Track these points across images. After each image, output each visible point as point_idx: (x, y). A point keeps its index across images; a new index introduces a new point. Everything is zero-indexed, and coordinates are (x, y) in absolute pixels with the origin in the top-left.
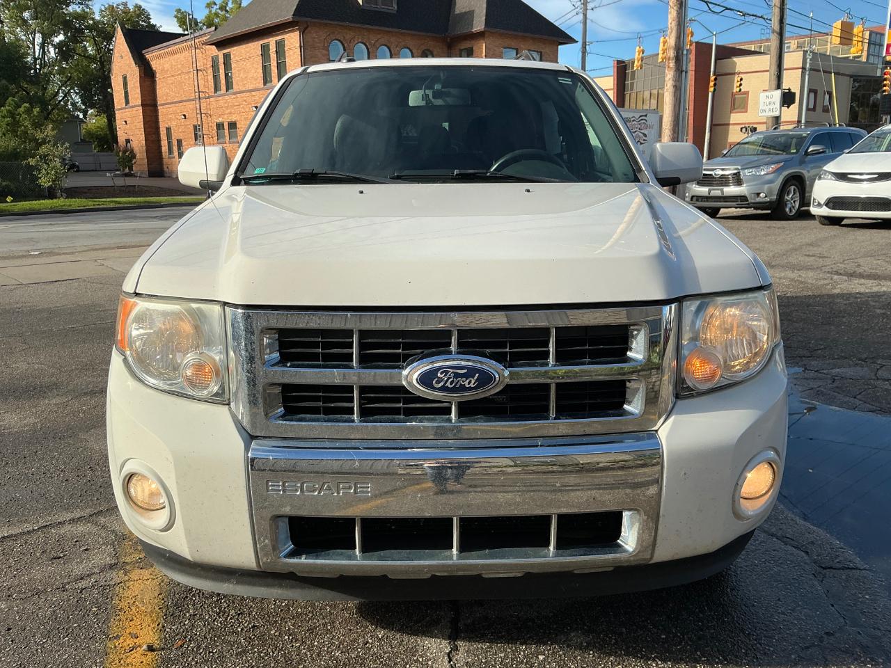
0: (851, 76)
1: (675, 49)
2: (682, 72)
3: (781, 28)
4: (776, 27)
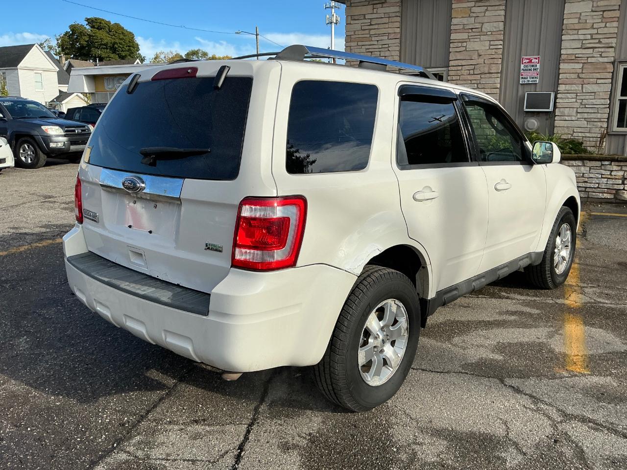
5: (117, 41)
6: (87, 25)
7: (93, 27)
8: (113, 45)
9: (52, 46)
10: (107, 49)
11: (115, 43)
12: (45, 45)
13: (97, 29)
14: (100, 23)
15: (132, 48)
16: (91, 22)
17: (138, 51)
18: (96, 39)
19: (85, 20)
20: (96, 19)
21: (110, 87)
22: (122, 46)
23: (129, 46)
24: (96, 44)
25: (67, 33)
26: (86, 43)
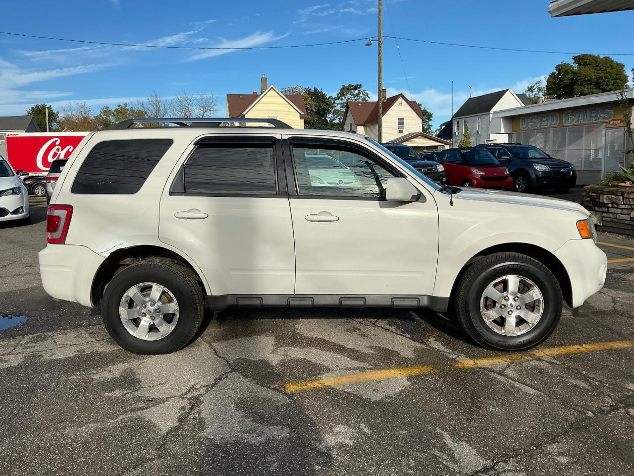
5: (603, 75)
6: (574, 63)
7: (579, 64)
8: (598, 80)
9: (542, 88)
10: (591, 84)
11: (600, 78)
12: (535, 87)
13: (584, 65)
14: (587, 59)
15: (618, 81)
16: (577, 59)
17: (626, 83)
18: (580, 76)
19: (573, 59)
20: (583, 56)
21: (524, 126)
22: (606, 80)
23: (615, 79)
24: (580, 81)
25: (553, 74)
26: (570, 81)
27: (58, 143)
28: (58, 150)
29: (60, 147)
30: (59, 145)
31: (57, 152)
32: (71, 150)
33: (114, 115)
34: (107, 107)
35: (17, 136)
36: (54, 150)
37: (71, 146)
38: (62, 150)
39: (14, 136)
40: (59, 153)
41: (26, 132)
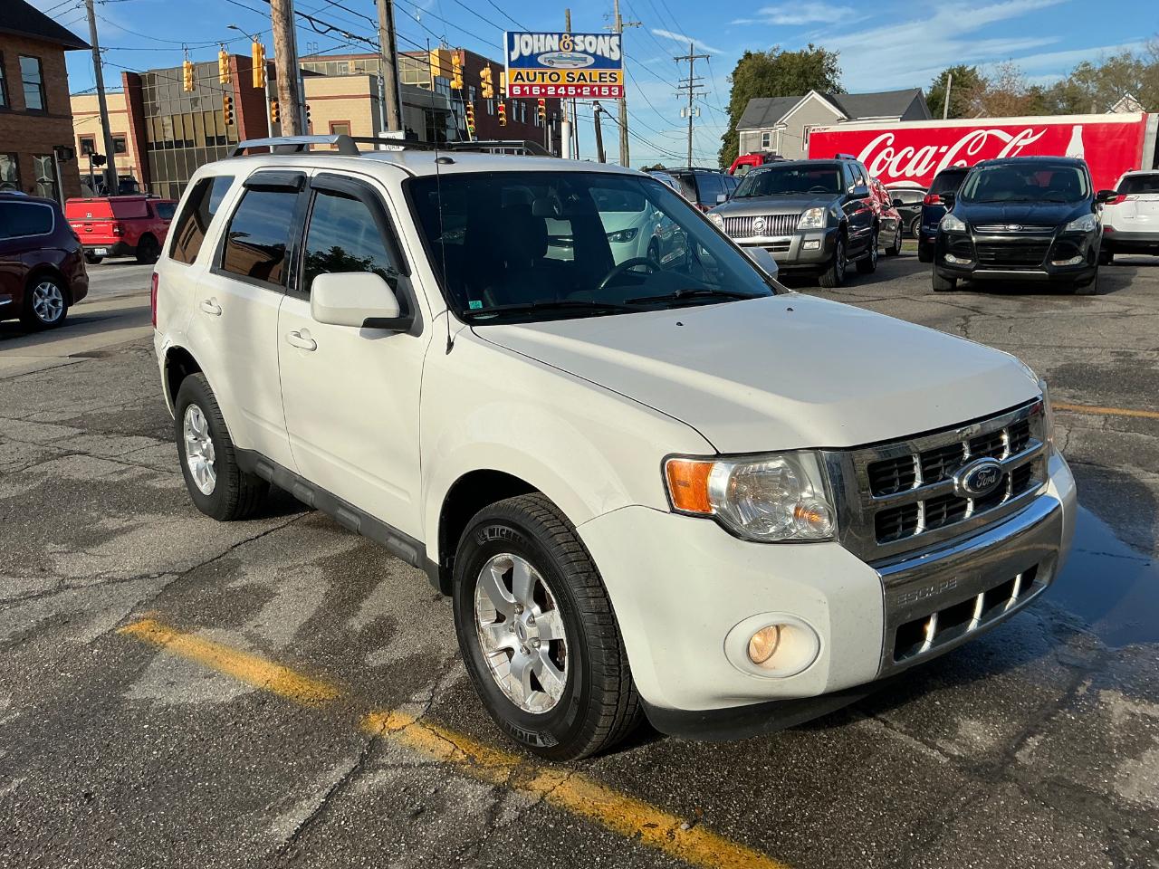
0: (423, 108)
1: (288, 76)
2: (299, 105)
3: (393, 56)
4: (388, 55)
27: (890, 142)
28: (888, 155)
29: (892, 150)
30: (891, 146)
31: (886, 158)
32: (909, 156)
33: (1098, 79)
34: (1086, 64)
35: (827, 131)
36: (882, 155)
37: (912, 148)
38: (896, 154)
39: (823, 131)
40: (889, 160)
41: (902, 120)
